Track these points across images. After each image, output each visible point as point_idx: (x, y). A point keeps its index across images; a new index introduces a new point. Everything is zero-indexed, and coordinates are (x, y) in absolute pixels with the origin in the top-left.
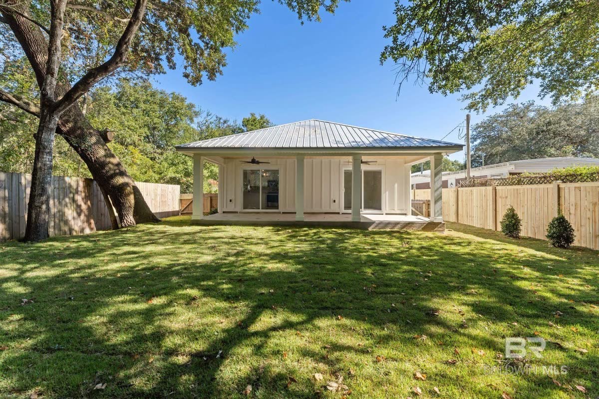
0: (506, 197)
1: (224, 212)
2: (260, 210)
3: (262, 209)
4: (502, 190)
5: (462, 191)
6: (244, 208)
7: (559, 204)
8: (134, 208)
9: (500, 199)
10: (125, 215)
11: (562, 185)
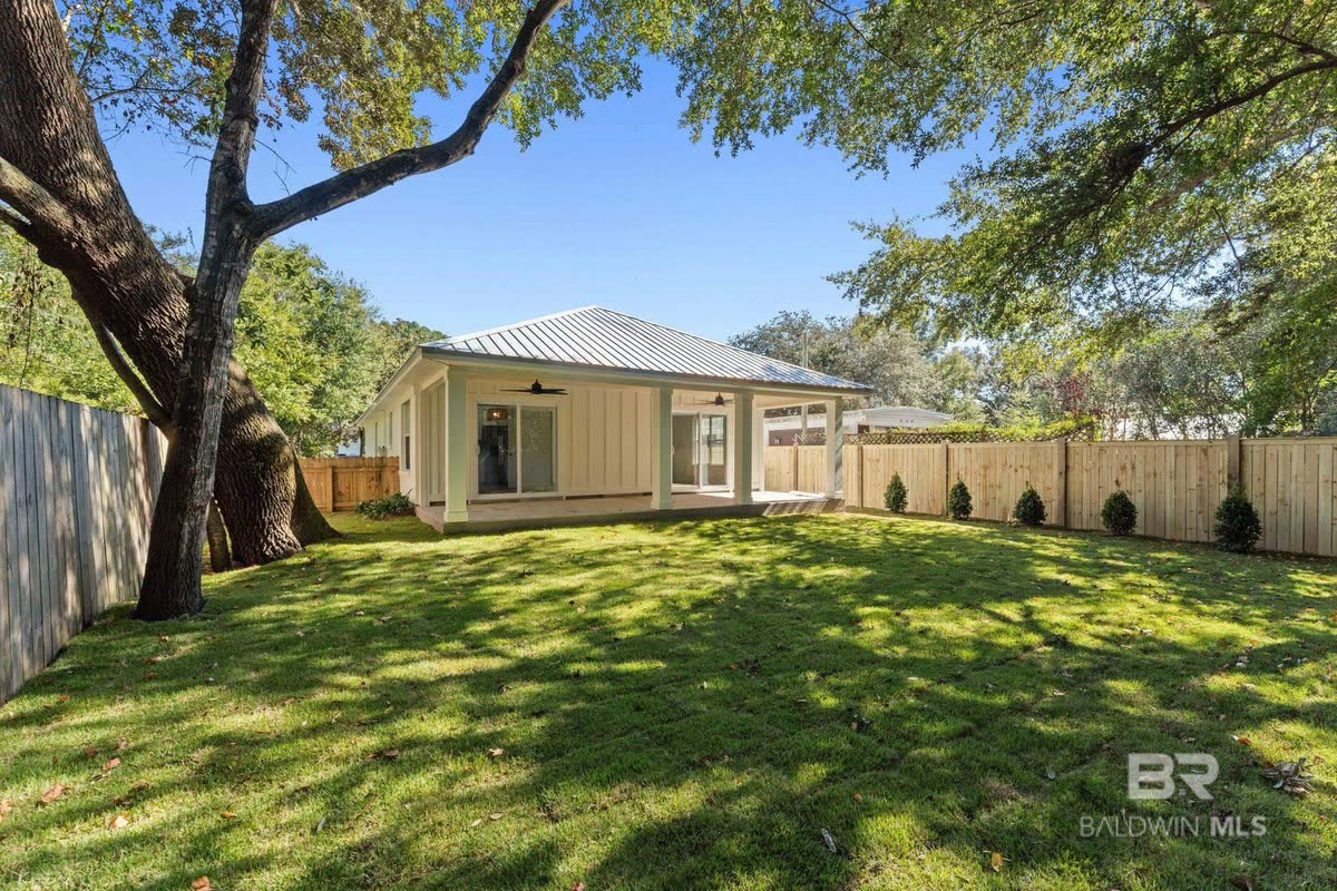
0: (878, 461)
1: (432, 504)
2: (518, 495)
3: (523, 492)
4: (872, 450)
5: (805, 452)
6: (481, 492)
7: (947, 470)
8: (295, 502)
9: (868, 463)
10: (270, 522)
11: (952, 446)
